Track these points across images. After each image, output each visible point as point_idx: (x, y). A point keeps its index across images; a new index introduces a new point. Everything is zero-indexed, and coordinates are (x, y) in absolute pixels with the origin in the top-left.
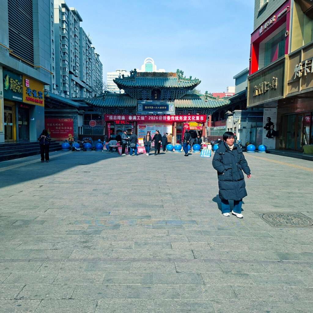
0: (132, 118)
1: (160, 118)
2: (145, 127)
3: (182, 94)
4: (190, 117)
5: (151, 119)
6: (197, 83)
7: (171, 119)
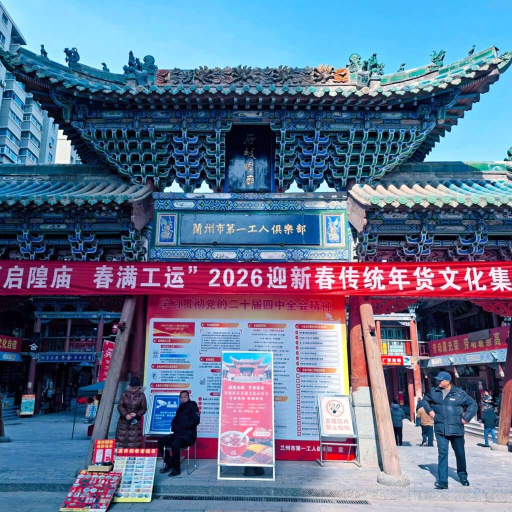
0: (116, 278)
1: (277, 279)
2: (190, 329)
3: (394, 148)
4: (453, 273)
5: (220, 280)
6: (493, 66)
7: (338, 283)
